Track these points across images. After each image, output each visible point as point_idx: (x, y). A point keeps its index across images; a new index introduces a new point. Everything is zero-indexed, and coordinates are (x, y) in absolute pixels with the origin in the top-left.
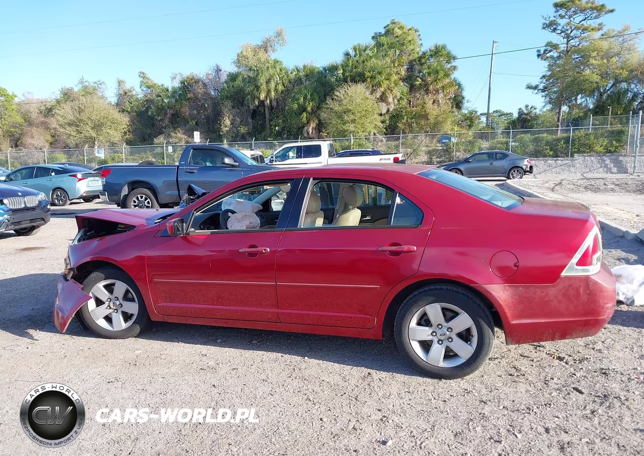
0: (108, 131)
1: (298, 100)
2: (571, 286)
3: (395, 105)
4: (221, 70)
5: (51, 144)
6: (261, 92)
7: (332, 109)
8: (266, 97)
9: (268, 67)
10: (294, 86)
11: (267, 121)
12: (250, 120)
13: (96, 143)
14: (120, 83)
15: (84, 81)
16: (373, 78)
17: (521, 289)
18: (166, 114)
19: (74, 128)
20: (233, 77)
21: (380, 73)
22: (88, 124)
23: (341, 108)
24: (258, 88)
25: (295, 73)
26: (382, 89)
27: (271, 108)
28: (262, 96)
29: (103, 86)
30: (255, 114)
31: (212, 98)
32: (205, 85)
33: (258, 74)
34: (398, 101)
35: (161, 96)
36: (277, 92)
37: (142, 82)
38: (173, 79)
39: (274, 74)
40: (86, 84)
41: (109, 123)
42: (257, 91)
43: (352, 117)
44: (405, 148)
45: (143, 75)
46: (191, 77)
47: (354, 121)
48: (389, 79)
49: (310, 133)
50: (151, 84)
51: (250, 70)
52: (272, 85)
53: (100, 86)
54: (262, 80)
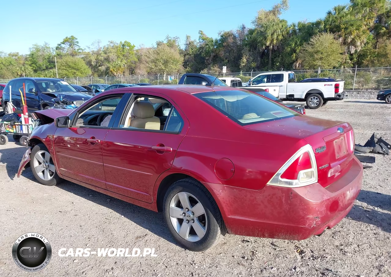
0: (171, 66)
1: (290, 45)
2: (274, 194)
3: (362, 48)
4: (245, 28)
5: (149, 73)
6: (267, 41)
7: (306, 51)
8: (270, 44)
9: (273, 24)
10: (290, 36)
11: (270, 59)
12: (259, 59)
13: (165, 73)
14: (188, 37)
15: (169, 37)
16: (346, 29)
17: (236, 190)
18: (210, 56)
19: (153, 64)
20: (251, 32)
21: (352, 25)
22: (161, 61)
23: (313, 50)
24: (265, 38)
25: (292, 28)
26: (352, 37)
27: (273, 50)
28: (268, 44)
29: (178, 40)
30: (263, 55)
31: (237, 46)
32: (235, 38)
33: (267, 29)
34: (365, 44)
35: (208, 45)
36: (278, 40)
37: (200, 37)
38: (219, 34)
39: (277, 29)
40: (170, 39)
41: (172, 61)
42: (265, 39)
43: (320, 56)
44: (359, 78)
45: (201, 32)
46: (227, 33)
47: (321, 59)
48: (358, 29)
49: (297, 67)
50: (205, 38)
51: (262, 27)
52: (275, 36)
53: (176, 39)
54: (269, 33)
